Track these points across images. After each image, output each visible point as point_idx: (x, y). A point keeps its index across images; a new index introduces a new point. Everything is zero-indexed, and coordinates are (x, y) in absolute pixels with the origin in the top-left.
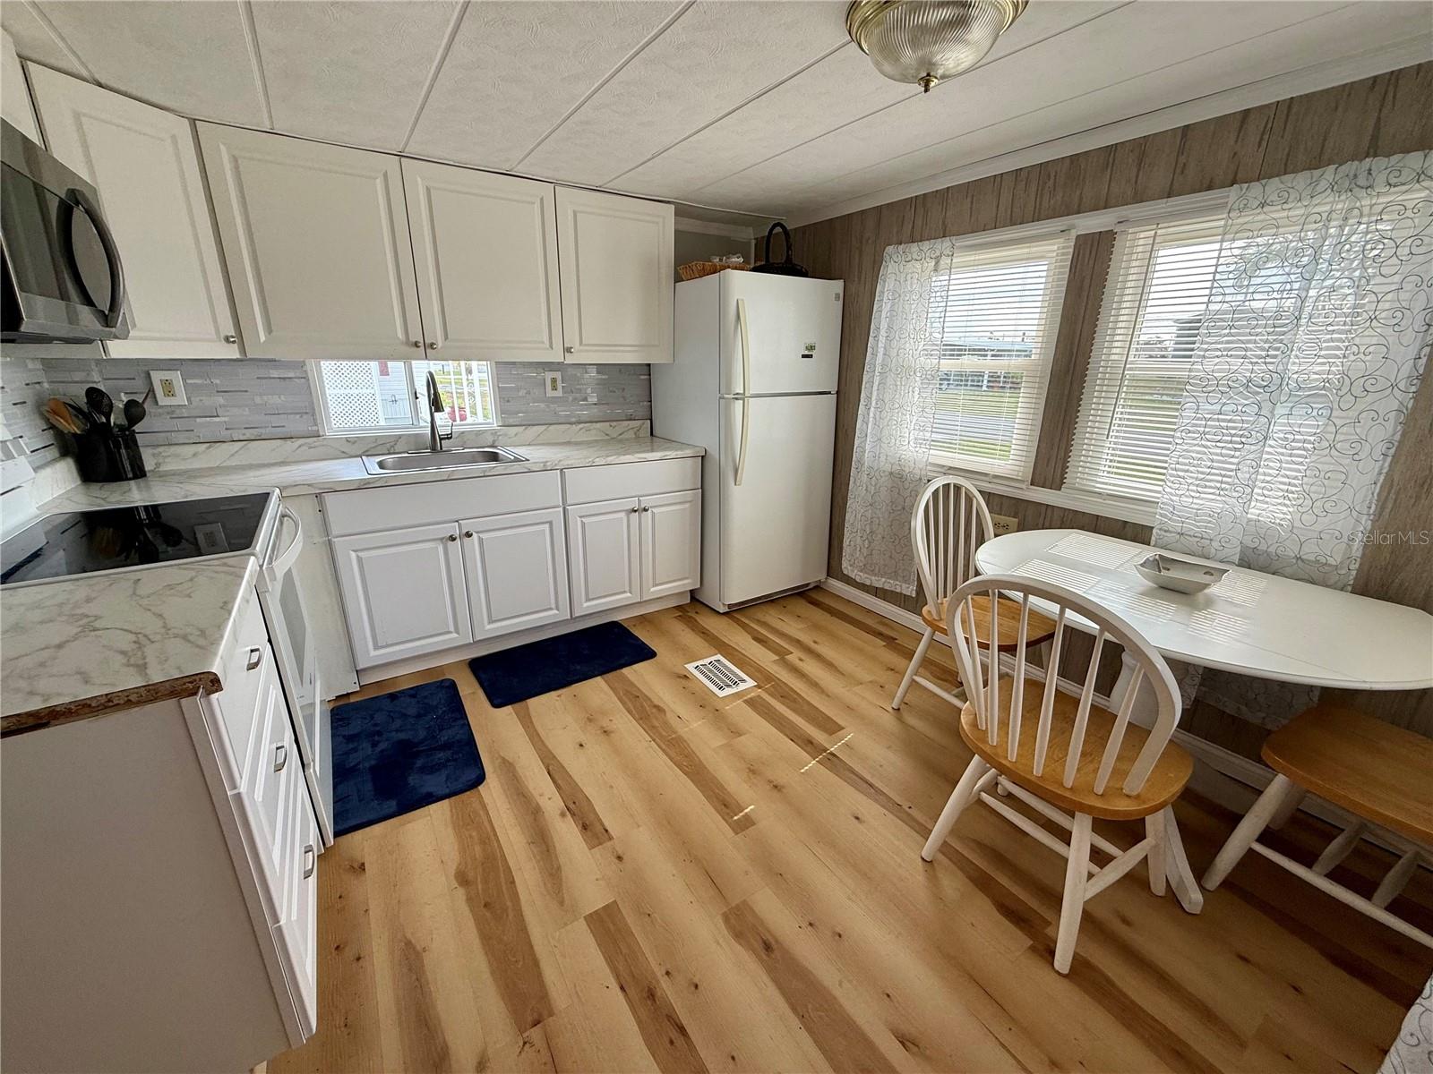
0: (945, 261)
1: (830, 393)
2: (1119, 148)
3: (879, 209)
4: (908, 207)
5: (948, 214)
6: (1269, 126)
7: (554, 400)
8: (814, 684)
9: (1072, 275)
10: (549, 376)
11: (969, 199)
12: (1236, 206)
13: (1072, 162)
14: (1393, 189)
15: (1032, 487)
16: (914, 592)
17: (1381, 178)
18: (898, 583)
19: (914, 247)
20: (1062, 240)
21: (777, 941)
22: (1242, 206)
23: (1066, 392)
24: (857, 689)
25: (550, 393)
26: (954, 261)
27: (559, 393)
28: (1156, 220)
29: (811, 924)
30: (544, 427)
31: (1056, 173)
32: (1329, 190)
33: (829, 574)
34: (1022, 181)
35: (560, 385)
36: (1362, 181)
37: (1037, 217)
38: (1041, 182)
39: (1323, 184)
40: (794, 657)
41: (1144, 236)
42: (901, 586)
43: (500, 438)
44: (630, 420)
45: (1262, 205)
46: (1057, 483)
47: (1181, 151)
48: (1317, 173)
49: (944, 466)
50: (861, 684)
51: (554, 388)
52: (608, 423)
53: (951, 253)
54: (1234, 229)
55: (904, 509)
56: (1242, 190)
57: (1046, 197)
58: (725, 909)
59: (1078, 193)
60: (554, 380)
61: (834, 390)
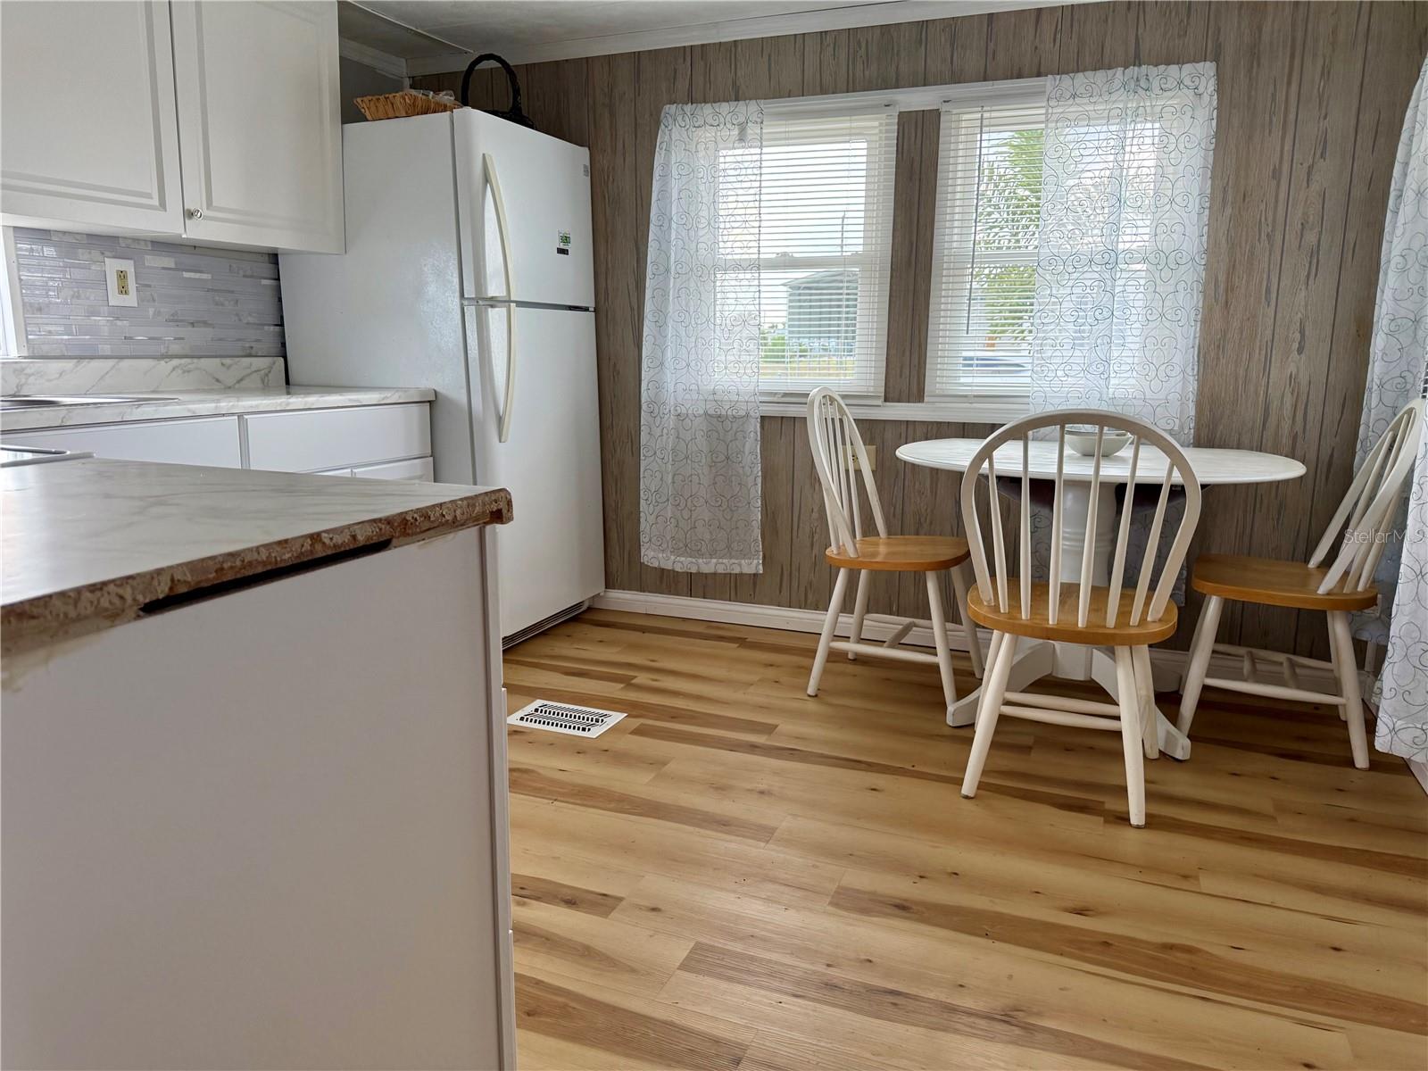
0: (752, 130)
1: (586, 309)
2: (930, 26)
3: (637, 56)
4: (681, 60)
5: (739, 74)
6: (1059, 27)
7: (123, 312)
8: (699, 698)
9: (900, 156)
10: (112, 266)
11: (766, 58)
12: (1052, 95)
13: (882, 34)
14: (1165, 94)
15: (888, 404)
16: (761, 567)
17: (1155, 84)
18: (733, 561)
19: (707, 109)
20: (884, 116)
21: (906, 900)
22: (1058, 95)
23: (911, 288)
24: (751, 689)
25: (115, 299)
26: (764, 131)
27: (131, 300)
28: (980, 101)
29: (921, 877)
30: (111, 363)
31: (867, 42)
32: (1122, 89)
33: (609, 584)
34: (828, 45)
35: (132, 284)
36: (1143, 83)
37: (851, 87)
38: (851, 51)
39: (1117, 83)
40: (642, 678)
41: (969, 117)
42: (740, 565)
43: (32, 379)
44: (250, 356)
45: (1074, 96)
46: (917, 395)
47: (989, 37)
48: (1110, 72)
49: (776, 394)
50: (752, 685)
51: (123, 290)
52: (218, 360)
53: (759, 120)
54: (1055, 117)
55: (728, 458)
56: (1055, 80)
57: (859, 66)
58: (828, 900)
59: (894, 66)
60: (122, 276)
61: (591, 305)
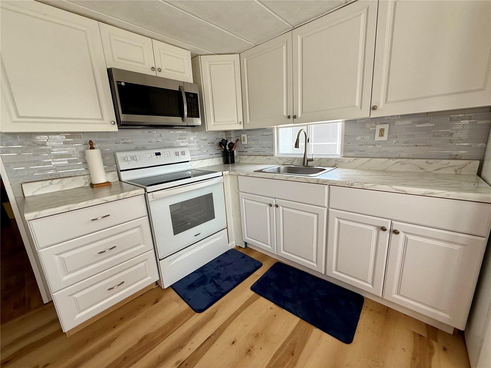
7: (380, 142)
10: (379, 127)
25: (377, 138)
27: (385, 138)
35: (386, 133)
51: (381, 135)
52: (425, 161)
60: (382, 130)
